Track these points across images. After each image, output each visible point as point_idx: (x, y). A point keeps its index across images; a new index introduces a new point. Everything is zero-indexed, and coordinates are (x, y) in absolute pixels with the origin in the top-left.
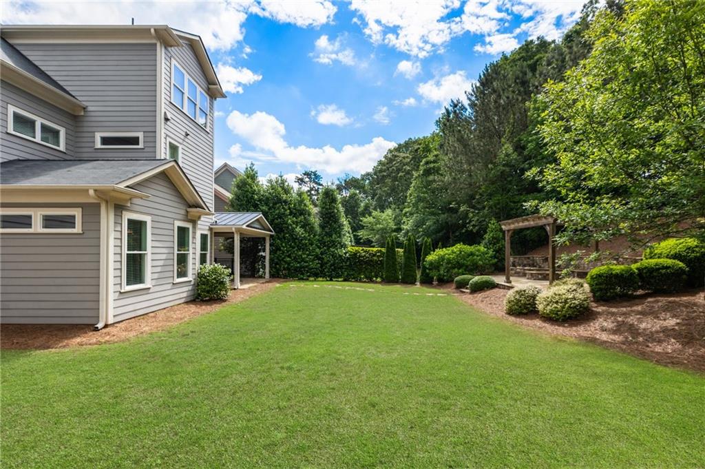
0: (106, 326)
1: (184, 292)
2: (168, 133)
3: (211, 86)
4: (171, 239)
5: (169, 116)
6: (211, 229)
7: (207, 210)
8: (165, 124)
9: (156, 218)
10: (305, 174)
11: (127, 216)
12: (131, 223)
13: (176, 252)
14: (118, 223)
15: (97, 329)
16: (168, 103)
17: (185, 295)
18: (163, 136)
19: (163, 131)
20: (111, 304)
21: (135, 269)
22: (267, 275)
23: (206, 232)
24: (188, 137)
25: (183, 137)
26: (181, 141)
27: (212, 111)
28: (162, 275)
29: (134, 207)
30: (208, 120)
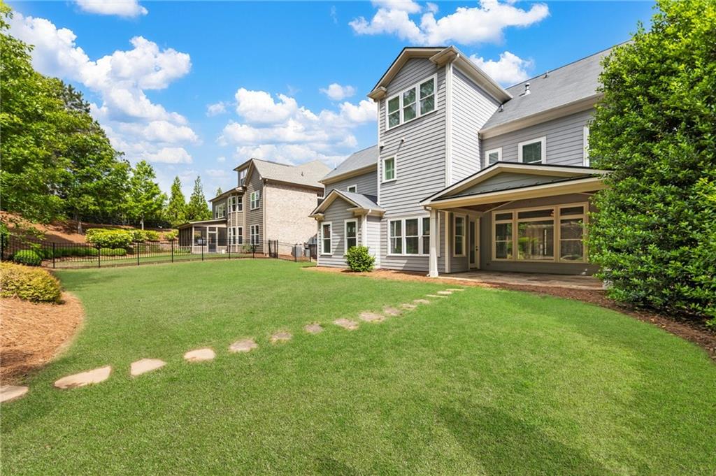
4: (343, 230)
8: (381, 151)
11: (322, 224)
13: (346, 237)
14: (320, 227)
16: (383, 135)
19: (379, 157)
20: (318, 258)
24: (405, 141)
25: (398, 147)
26: (396, 151)
27: (444, 81)
28: (338, 250)
29: (326, 219)
30: (436, 98)
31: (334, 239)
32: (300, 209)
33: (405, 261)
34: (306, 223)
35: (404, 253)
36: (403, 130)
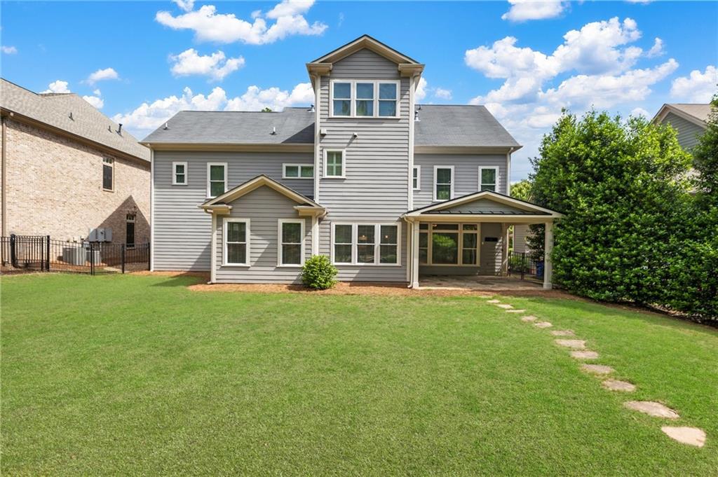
0: (212, 284)
1: (292, 276)
2: (325, 145)
4: (274, 233)
5: (324, 132)
6: (402, 221)
7: (317, 207)
8: (321, 139)
9: (253, 219)
11: (226, 221)
12: (230, 225)
13: (281, 242)
14: (220, 225)
15: (207, 284)
16: (325, 120)
17: (295, 278)
18: (319, 149)
19: (319, 146)
20: (214, 272)
24: (358, 137)
25: (348, 141)
26: (345, 145)
27: (408, 93)
28: (262, 260)
29: (234, 215)
30: (398, 106)
31: (254, 244)
32: (74, 179)
33: (357, 271)
34: (84, 205)
35: (355, 262)
36: (355, 125)
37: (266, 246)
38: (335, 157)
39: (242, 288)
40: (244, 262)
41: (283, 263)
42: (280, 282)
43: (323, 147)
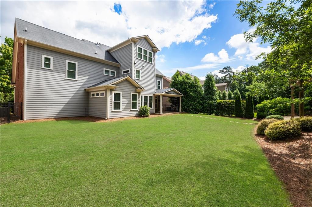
0: (108, 119)
1: (135, 113)
2: (135, 67)
3: (153, 49)
4: (129, 98)
5: (136, 63)
6: (154, 95)
7: (143, 89)
8: (135, 65)
9: (123, 92)
10: (224, 68)
11: (113, 92)
12: (115, 94)
13: (131, 101)
14: (111, 94)
15: (105, 119)
16: (135, 59)
17: (135, 114)
18: (134, 68)
19: (134, 67)
20: (109, 114)
21: (117, 106)
22: (180, 111)
23: (152, 96)
24: (144, 67)
25: (141, 67)
26: (141, 69)
27: (155, 56)
28: (126, 108)
29: (117, 90)
30: (153, 60)
31: (123, 102)
36: (143, 62)
37: (127, 103)
38: (138, 72)
39: (118, 120)
40: (119, 109)
41: (132, 109)
42: (131, 116)
43: (135, 68)
